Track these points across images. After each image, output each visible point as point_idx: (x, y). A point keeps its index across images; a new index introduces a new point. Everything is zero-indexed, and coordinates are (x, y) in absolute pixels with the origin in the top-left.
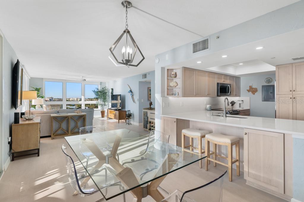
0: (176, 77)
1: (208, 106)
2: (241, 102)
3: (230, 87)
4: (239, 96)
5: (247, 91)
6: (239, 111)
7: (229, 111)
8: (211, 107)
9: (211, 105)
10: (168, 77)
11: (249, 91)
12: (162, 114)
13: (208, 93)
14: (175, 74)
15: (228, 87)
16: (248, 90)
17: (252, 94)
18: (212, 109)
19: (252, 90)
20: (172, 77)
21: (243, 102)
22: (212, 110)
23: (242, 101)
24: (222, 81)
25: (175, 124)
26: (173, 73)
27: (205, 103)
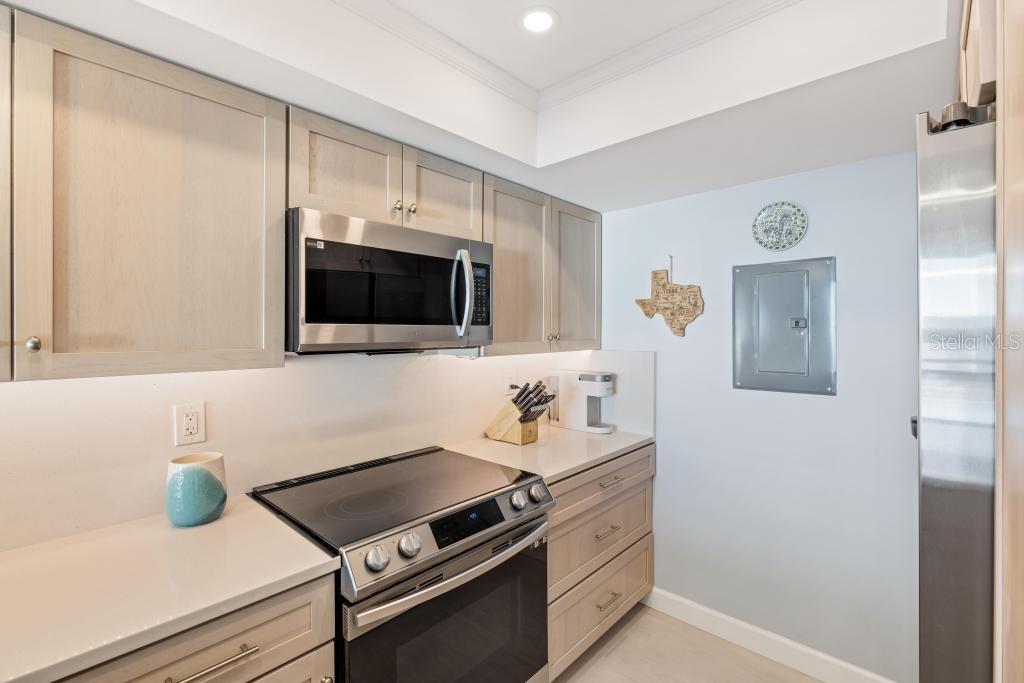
2: (598, 389)
3: (482, 267)
4: (593, 341)
5: (640, 311)
11: (648, 308)
16: (642, 303)
19: (671, 303)
21: (614, 390)
23: (607, 378)
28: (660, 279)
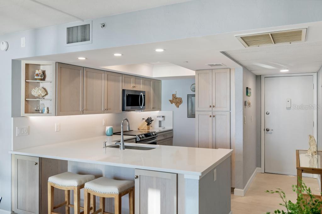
0: (44, 79)
1: (108, 128)
2: (161, 119)
3: (144, 96)
4: (160, 109)
6: (155, 135)
7: (139, 136)
8: (112, 129)
9: (111, 127)
10: (27, 78)
11: (171, 102)
12: (14, 150)
13: (106, 108)
14: (42, 73)
15: (141, 95)
16: (170, 101)
17: (175, 106)
18: (114, 132)
19: (176, 101)
20: (36, 79)
21: (164, 119)
22: (114, 134)
23: (163, 117)
24: (131, 87)
25: (37, 167)
26: (37, 72)
27: (104, 122)
28: (174, 96)
